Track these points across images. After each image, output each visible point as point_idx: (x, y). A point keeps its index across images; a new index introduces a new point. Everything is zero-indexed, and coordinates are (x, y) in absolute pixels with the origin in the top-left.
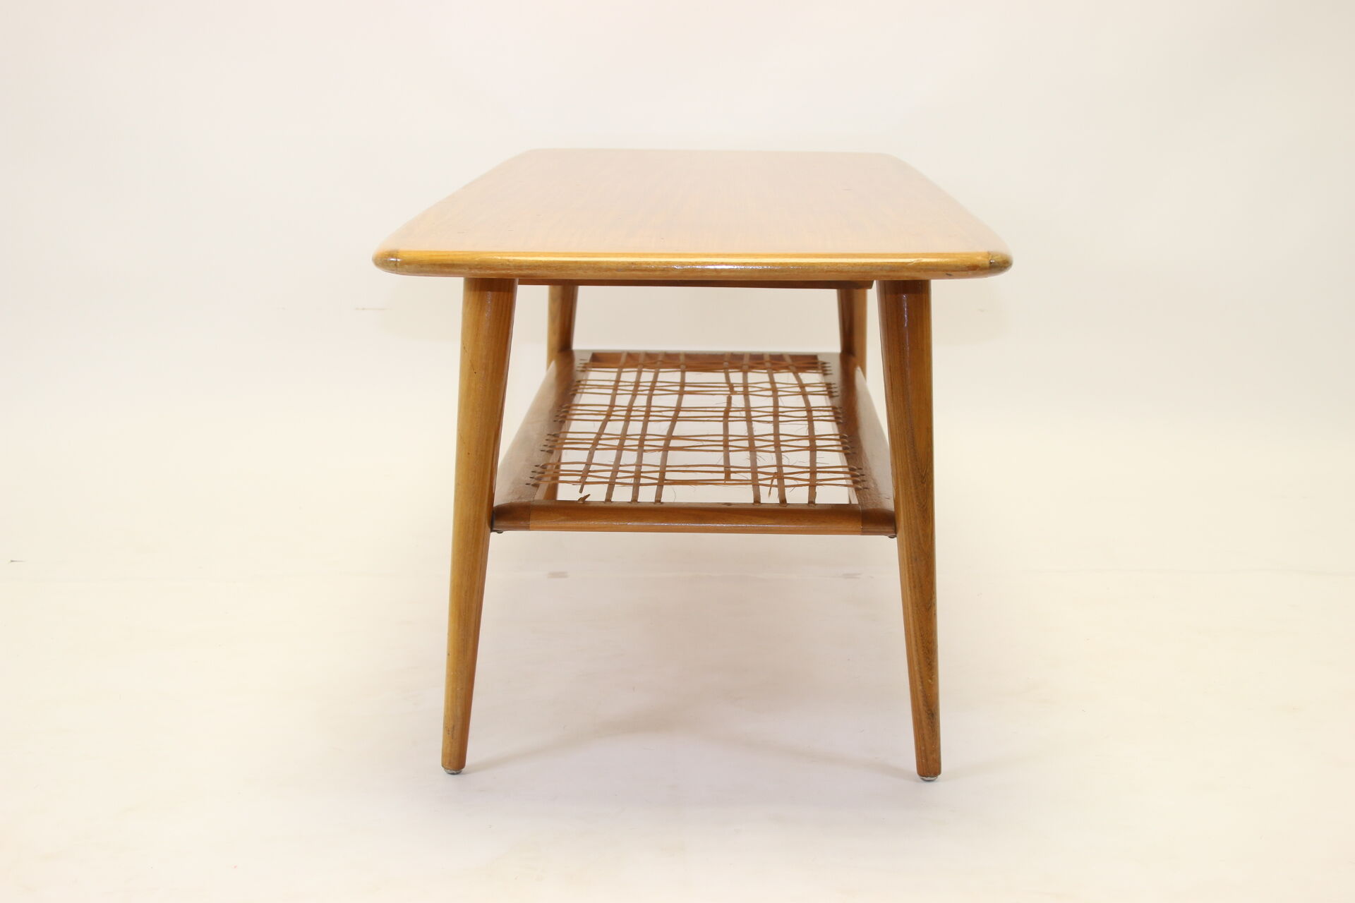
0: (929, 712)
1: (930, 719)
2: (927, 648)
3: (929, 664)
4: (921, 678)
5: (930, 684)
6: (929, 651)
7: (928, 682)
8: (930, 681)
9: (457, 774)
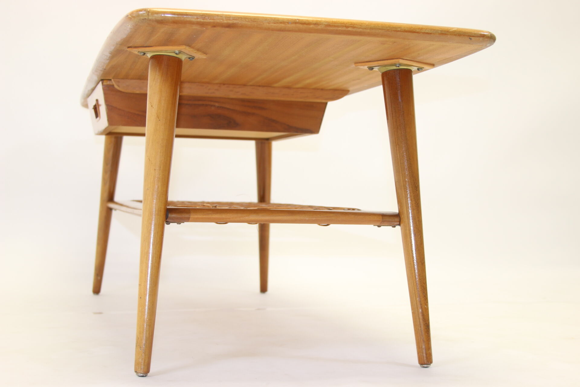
0: (426, 325)
1: (426, 329)
2: (423, 287)
3: (425, 296)
4: (421, 304)
5: (425, 308)
6: (424, 288)
7: (425, 307)
8: (426, 306)
9: (145, 376)
